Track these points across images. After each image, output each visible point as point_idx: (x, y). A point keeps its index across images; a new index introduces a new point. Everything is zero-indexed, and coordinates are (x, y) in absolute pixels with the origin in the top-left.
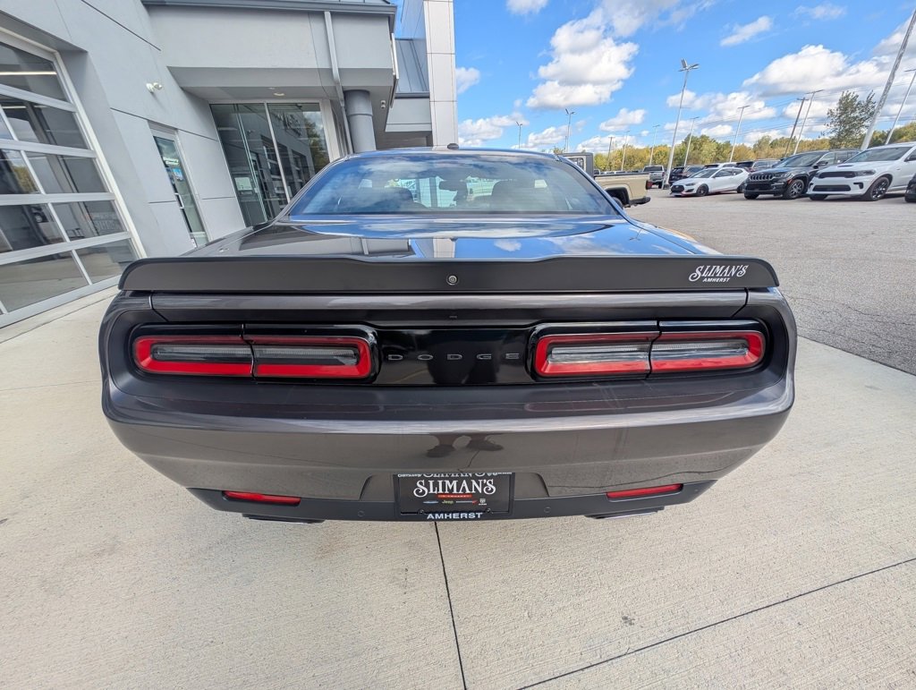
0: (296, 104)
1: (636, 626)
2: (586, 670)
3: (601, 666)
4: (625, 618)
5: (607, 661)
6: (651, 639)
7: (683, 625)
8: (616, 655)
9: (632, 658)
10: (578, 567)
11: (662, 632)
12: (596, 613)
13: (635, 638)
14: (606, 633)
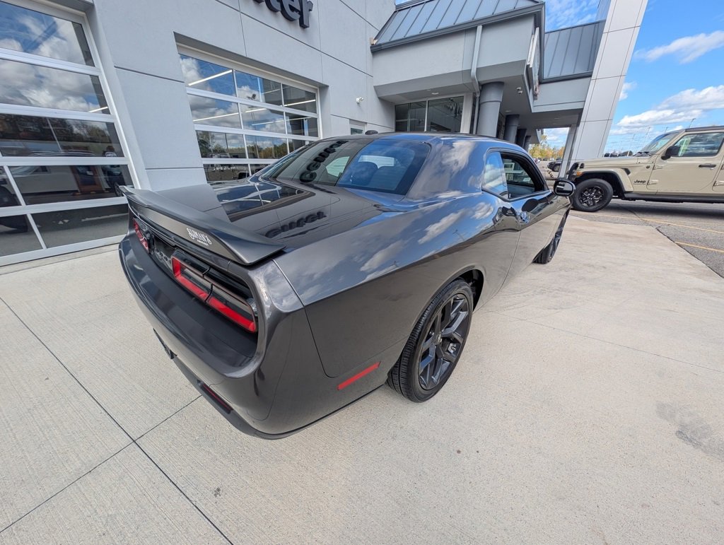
0: (449, 98)
1: (215, 499)
2: (171, 483)
3: (177, 490)
4: (218, 490)
5: (181, 492)
6: (209, 512)
7: (231, 531)
8: (188, 496)
9: (189, 506)
10: (247, 446)
11: (217, 517)
12: (215, 472)
13: (205, 502)
14: (201, 483)
